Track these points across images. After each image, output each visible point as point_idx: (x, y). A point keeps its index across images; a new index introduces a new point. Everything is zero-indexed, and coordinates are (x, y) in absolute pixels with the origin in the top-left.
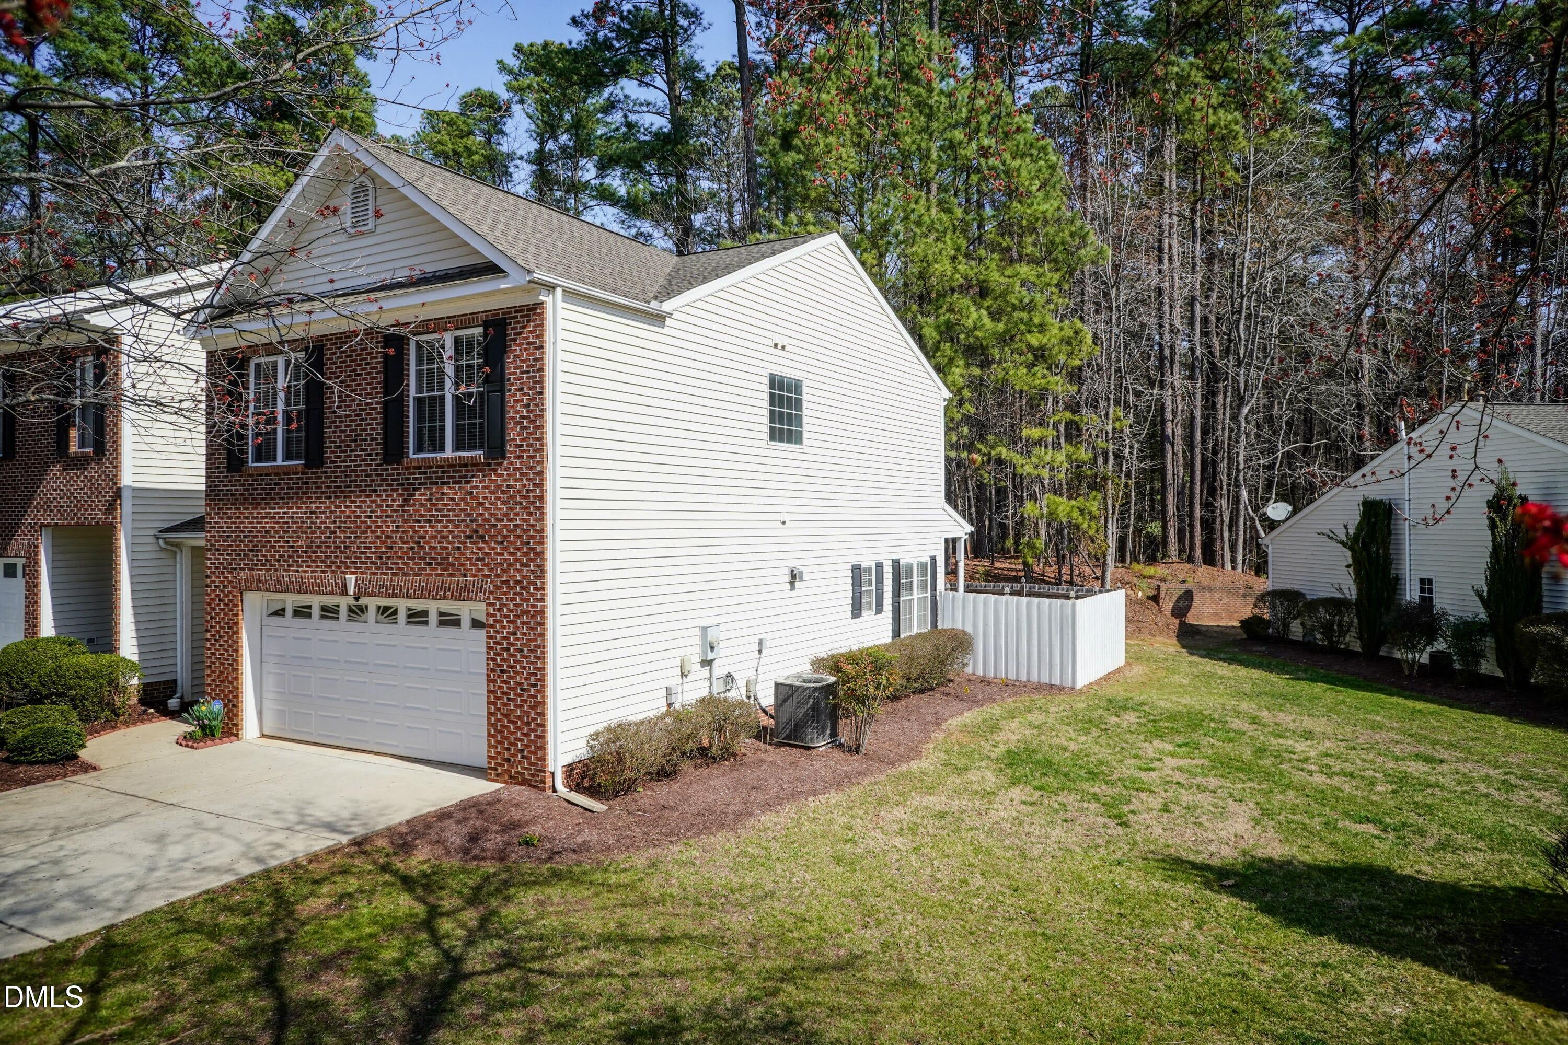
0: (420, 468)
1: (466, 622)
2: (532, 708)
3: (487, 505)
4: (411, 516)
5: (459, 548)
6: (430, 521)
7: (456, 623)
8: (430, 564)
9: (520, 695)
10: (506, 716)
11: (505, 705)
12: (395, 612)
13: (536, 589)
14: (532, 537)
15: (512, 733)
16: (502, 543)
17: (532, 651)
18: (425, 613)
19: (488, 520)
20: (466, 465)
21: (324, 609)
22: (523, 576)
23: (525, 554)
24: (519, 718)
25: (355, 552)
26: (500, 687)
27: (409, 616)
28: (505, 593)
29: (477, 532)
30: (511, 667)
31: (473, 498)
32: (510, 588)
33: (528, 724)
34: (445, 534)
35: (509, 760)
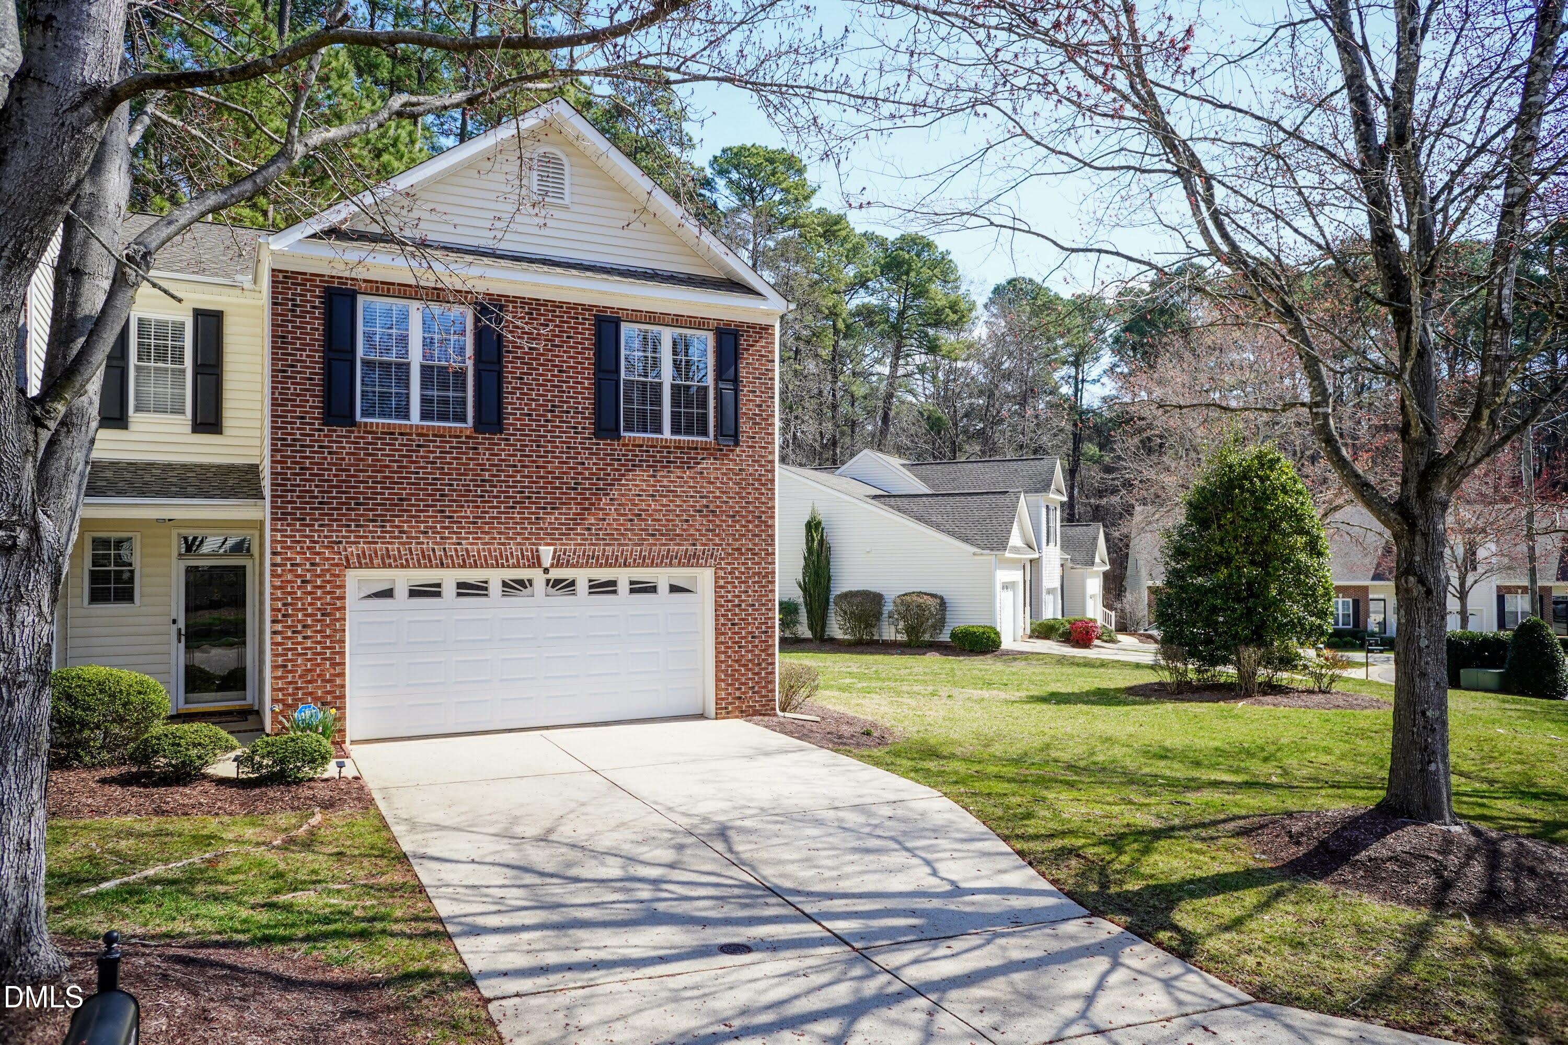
0: (642, 446)
1: (663, 588)
2: (762, 651)
3: (718, 485)
4: (630, 490)
5: (687, 521)
6: (653, 496)
7: (653, 589)
8: (653, 535)
9: (751, 642)
10: (736, 661)
11: (736, 652)
12: (573, 583)
13: (767, 554)
14: (763, 512)
15: (743, 675)
16: (734, 516)
17: (763, 605)
18: (613, 583)
19: (719, 497)
20: (696, 448)
21: (460, 585)
22: (755, 545)
23: (757, 526)
24: (750, 661)
25: (550, 523)
26: (730, 638)
27: (591, 587)
28: (736, 559)
29: (707, 507)
30: (743, 619)
31: (703, 478)
32: (742, 554)
33: (759, 664)
34: (672, 508)
35: (740, 698)
